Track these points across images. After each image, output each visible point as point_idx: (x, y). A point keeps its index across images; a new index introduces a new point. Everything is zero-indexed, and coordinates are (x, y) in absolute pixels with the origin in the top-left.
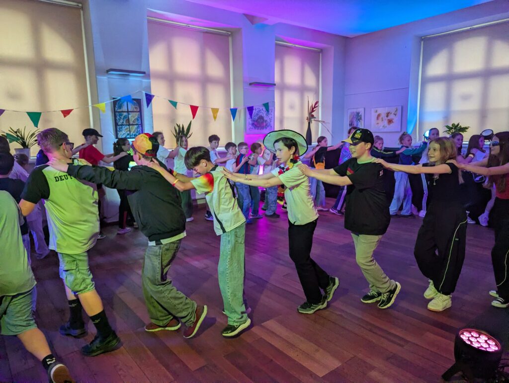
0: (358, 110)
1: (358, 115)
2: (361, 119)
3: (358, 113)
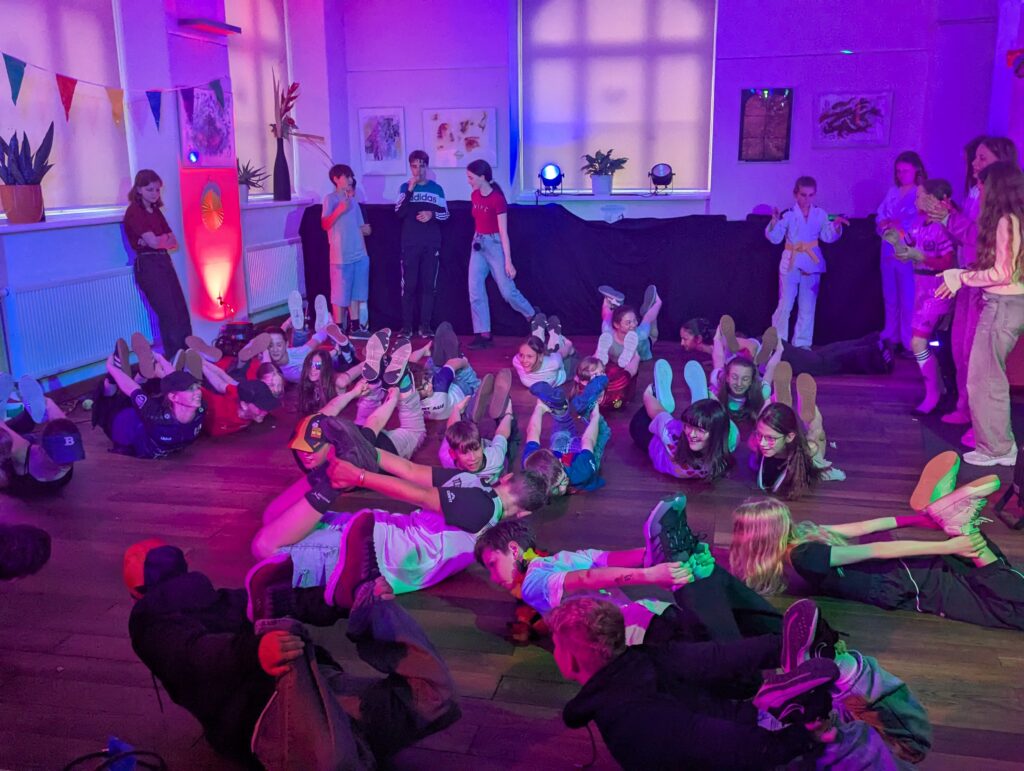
0: (388, 113)
1: (389, 124)
2: (396, 133)
3: (389, 120)
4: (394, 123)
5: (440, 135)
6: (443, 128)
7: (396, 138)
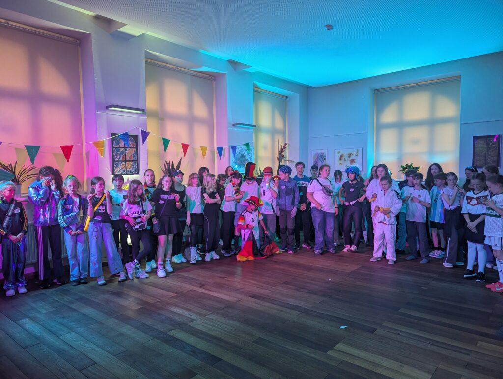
0: (322, 152)
1: (322, 156)
5: (341, 159)
6: (342, 156)
7: (325, 160)
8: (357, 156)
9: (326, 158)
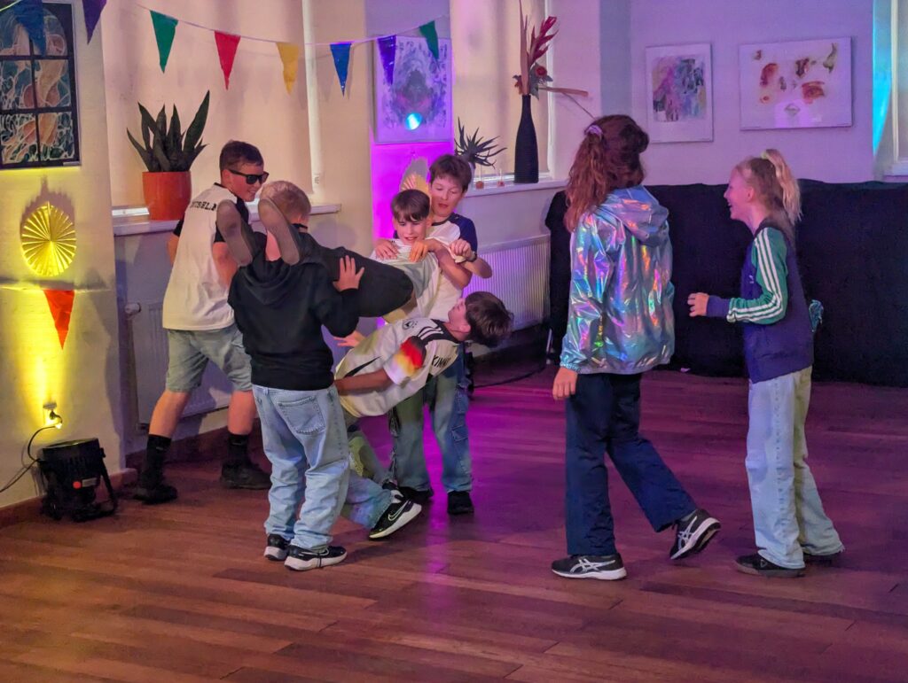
0: (687, 52)
1: (689, 68)
2: (700, 81)
3: (688, 63)
4: (697, 65)
5: (765, 81)
6: (769, 70)
7: (699, 87)
8: (831, 68)
9: (707, 76)
